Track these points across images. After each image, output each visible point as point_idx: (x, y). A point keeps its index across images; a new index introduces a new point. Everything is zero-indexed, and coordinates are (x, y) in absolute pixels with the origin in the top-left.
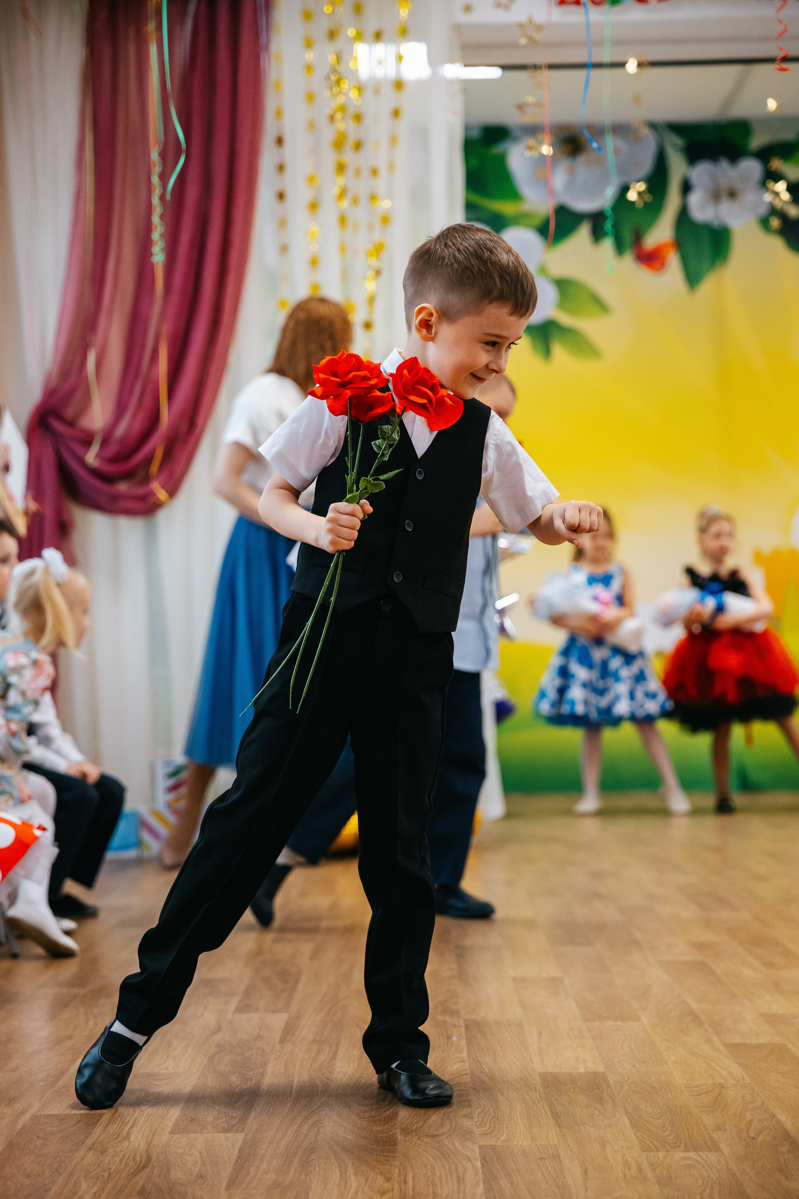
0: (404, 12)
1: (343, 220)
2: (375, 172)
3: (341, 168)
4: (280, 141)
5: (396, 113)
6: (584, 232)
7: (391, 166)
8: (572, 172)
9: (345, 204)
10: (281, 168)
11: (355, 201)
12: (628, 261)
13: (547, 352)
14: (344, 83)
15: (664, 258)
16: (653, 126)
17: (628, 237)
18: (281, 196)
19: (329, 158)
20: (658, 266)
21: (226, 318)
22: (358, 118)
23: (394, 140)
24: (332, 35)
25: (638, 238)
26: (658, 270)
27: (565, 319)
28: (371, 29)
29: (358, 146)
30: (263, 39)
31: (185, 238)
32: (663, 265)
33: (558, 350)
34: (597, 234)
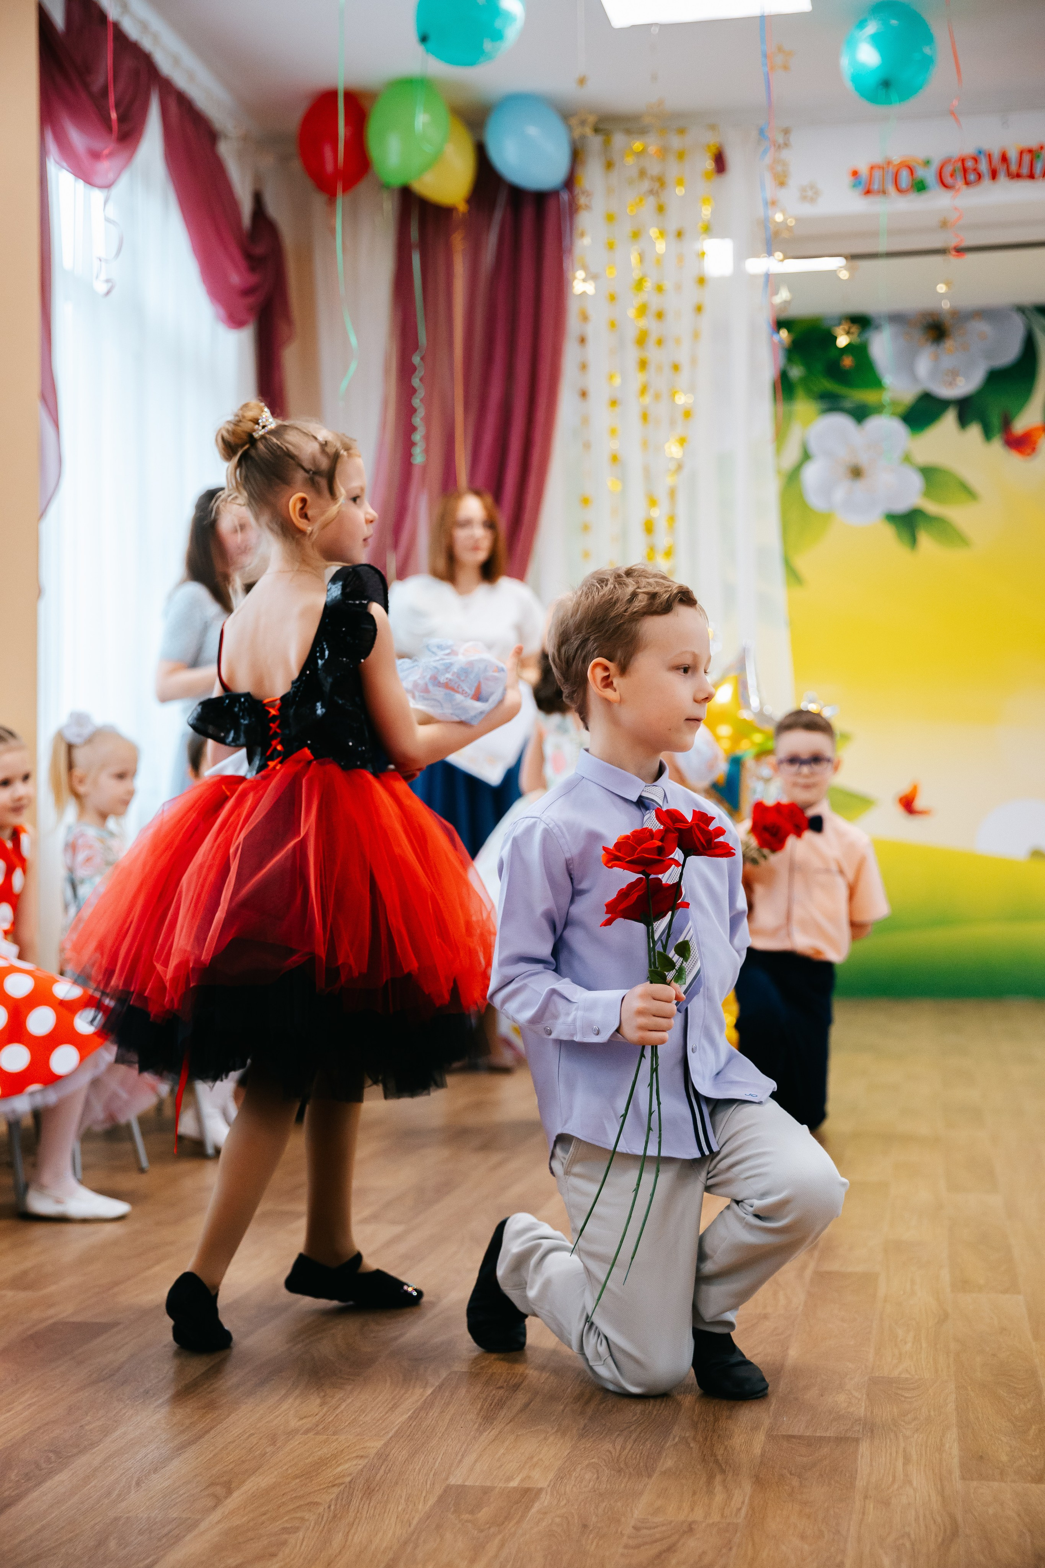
0: (706, 212)
1: (645, 417)
2: (676, 367)
3: (643, 365)
4: (583, 340)
5: (699, 309)
6: (950, 419)
7: (694, 361)
8: (936, 358)
9: (647, 400)
10: (584, 367)
11: (657, 397)
12: (997, 446)
13: (913, 541)
14: (646, 281)
15: (1035, 443)
16: (1021, 309)
17: (996, 421)
18: (584, 394)
19: (632, 354)
20: (1029, 451)
21: (527, 516)
22: (660, 315)
23: (696, 335)
24: (636, 235)
25: (1007, 423)
26: (1029, 455)
27: (931, 507)
28: (673, 226)
29: (660, 342)
30: (566, 242)
31: (488, 438)
32: (1034, 449)
33: (925, 539)
34: (963, 421)
